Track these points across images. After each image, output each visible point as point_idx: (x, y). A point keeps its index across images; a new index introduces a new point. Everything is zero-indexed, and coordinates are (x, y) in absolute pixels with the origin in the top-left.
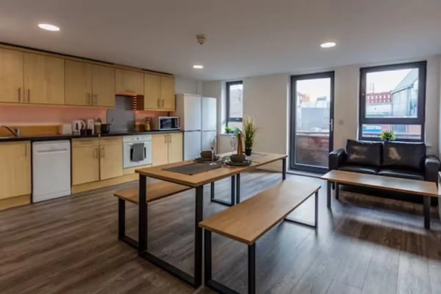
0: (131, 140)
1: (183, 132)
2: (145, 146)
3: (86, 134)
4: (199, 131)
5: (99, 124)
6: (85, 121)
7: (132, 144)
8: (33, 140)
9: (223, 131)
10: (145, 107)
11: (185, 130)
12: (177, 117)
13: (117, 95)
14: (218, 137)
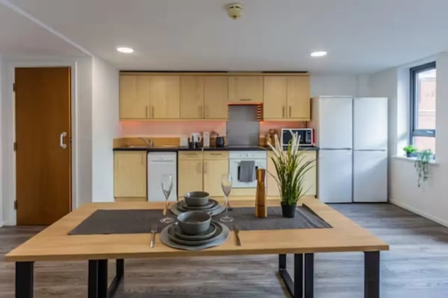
0: (238, 157)
1: (317, 150)
2: (256, 165)
3: (194, 147)
4: (349, 149)
5: (215, 137)
6: (202, 134)
7: (239, 161)
8: (149, 150)
9: (401, 153)
10: (265, 116)
11: (321, 147)
12: (311, 130)
13: (230, 105)
14: (389, 162)
